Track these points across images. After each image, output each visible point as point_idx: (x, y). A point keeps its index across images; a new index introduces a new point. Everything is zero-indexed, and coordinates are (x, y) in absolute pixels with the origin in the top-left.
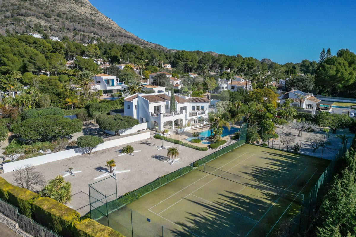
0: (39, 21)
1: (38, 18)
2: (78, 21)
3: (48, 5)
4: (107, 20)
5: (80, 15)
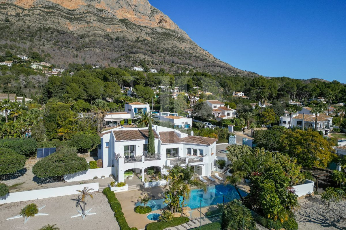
0: (145, 57)
1: (144, 55)
2: (178, 55)
3: (156, 43)
4: (204, 52)
5: (180, 49)
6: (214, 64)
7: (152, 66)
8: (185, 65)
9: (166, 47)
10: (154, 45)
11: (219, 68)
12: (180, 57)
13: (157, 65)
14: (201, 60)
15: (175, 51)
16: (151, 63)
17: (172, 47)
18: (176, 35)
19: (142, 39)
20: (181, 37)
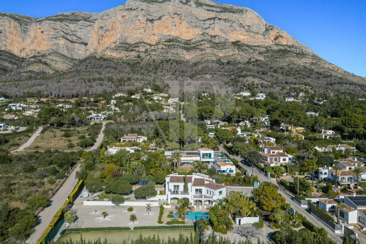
0: (254, 80)
1: (254, 78)
2: (294, 73)
3: (269, 62)
4: (331, 66)
5: (298, 66)
6: (341, 81)
7: (261, 90)
8: (302, 84)
9: (281, 65)
10: (267, 65)
11: (348, 85)
12: (297, 76)
13: (266, 87)
14: (324, 77)
15: (292, 69)
16: (260, 86)
17: (289, 64)
18: (294, 50)
19: (254, 60)
20: (300, 52)
